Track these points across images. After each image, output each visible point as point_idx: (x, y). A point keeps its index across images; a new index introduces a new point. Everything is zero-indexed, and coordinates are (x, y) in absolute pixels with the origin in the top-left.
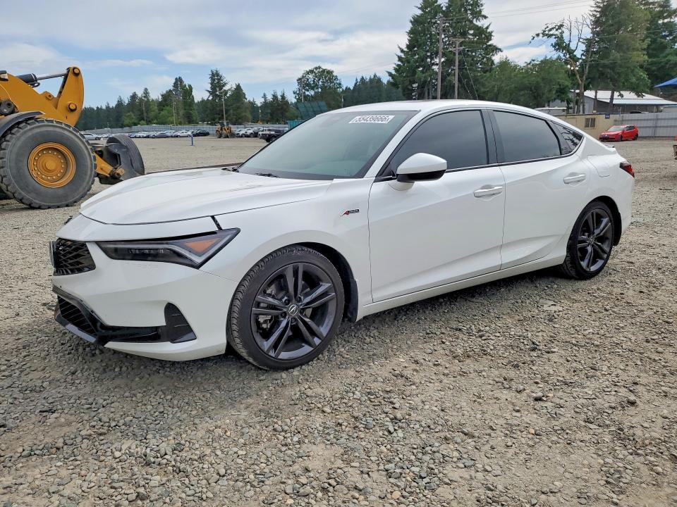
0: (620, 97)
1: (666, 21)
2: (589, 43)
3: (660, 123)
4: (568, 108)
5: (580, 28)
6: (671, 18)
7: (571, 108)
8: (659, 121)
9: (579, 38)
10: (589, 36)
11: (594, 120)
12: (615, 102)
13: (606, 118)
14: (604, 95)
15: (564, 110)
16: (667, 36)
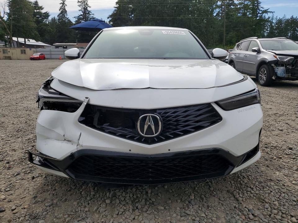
0: (28, 41)
1: (37, 11)
2: (9, 15)
3: (52, 53)
4: (6, 45)
5: (4, 7)
6: (39, 10)
7: (7, 45)
8: (52, 52)
9: (5, 12)
10: (8, 11)
11: (25, 50)
12: (27, 43)
13: (30, 50)
14: (21, 40)
15: (4, 46)
16: (39, 17)
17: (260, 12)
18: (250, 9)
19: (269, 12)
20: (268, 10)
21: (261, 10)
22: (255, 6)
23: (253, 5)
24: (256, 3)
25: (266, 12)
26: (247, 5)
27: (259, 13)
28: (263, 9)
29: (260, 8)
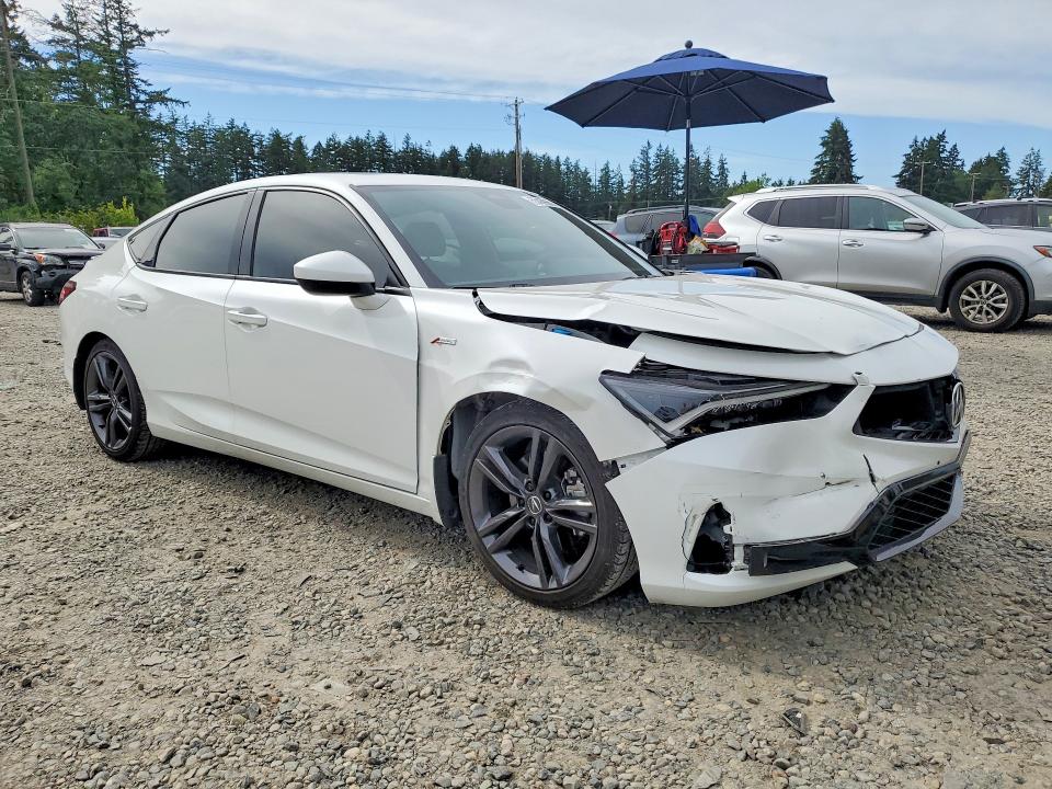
17: (143, 97)
18: (102, 79)
19: (171, 100)
20: (165, 92)
21: (144, 92)
22: (120, 73)
23: (112, 70)
24: (120, 64)
25: (159, 97)
26: (89, 63)
27: (138, 100)
28: (149, 89)
29: (138, 83)
